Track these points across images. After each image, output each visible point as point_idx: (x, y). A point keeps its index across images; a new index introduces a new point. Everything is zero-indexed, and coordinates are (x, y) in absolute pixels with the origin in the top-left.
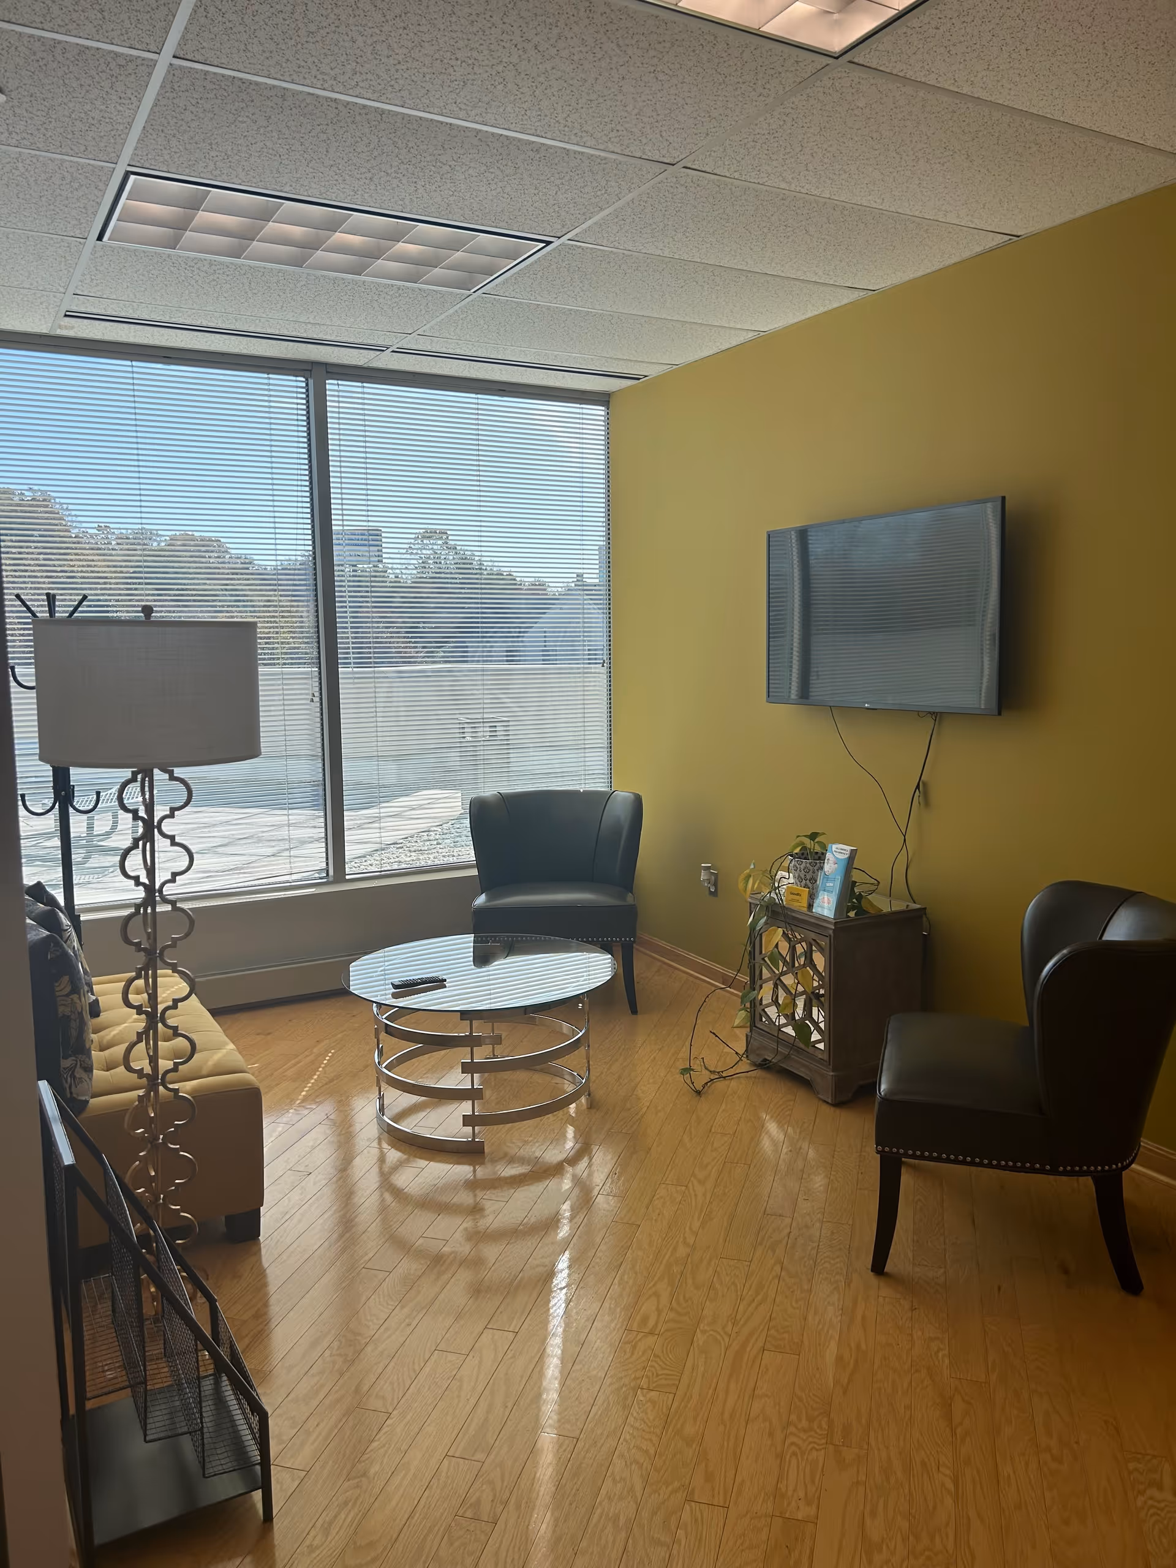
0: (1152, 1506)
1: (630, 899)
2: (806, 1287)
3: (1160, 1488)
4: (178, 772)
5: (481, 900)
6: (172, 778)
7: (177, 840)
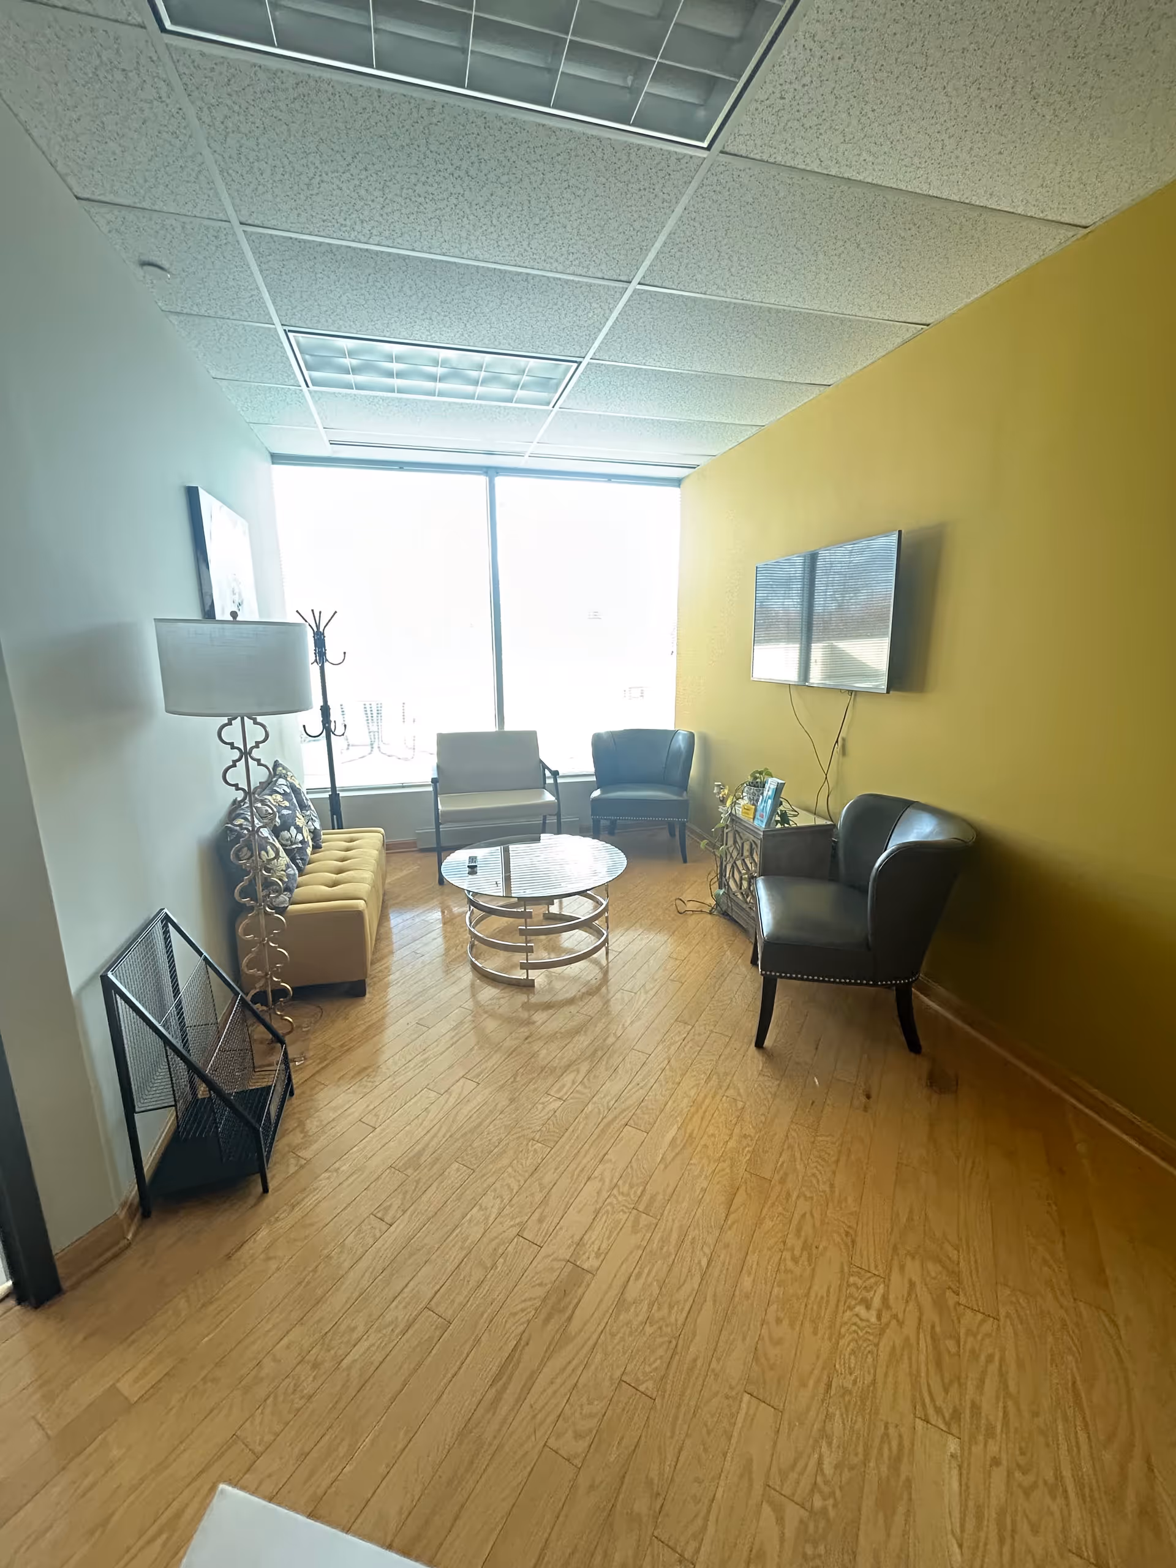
0: (855, 1324)
1: (685, 796)
2: (677, 1080)
3: (868, 1308)
4: (259, 719)
5: (597, 793)
6: (256, 723)
7: (262, 762)
